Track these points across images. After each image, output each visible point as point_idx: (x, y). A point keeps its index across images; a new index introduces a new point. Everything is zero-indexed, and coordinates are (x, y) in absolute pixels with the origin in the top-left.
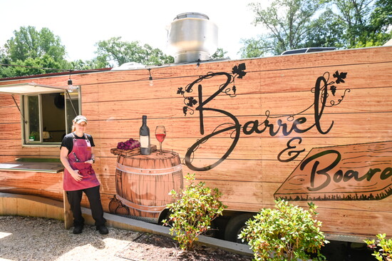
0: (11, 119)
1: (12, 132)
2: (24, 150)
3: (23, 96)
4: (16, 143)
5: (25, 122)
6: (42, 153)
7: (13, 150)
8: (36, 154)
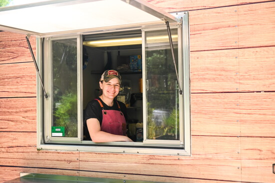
0: (14, 88)
1: (16, 117)
2: (42, 156)
3: (43, 40)
4: (22, 139)
5: (44, 95)
6: (83, 166)
7: (16, 155)
8: (70, 166)
